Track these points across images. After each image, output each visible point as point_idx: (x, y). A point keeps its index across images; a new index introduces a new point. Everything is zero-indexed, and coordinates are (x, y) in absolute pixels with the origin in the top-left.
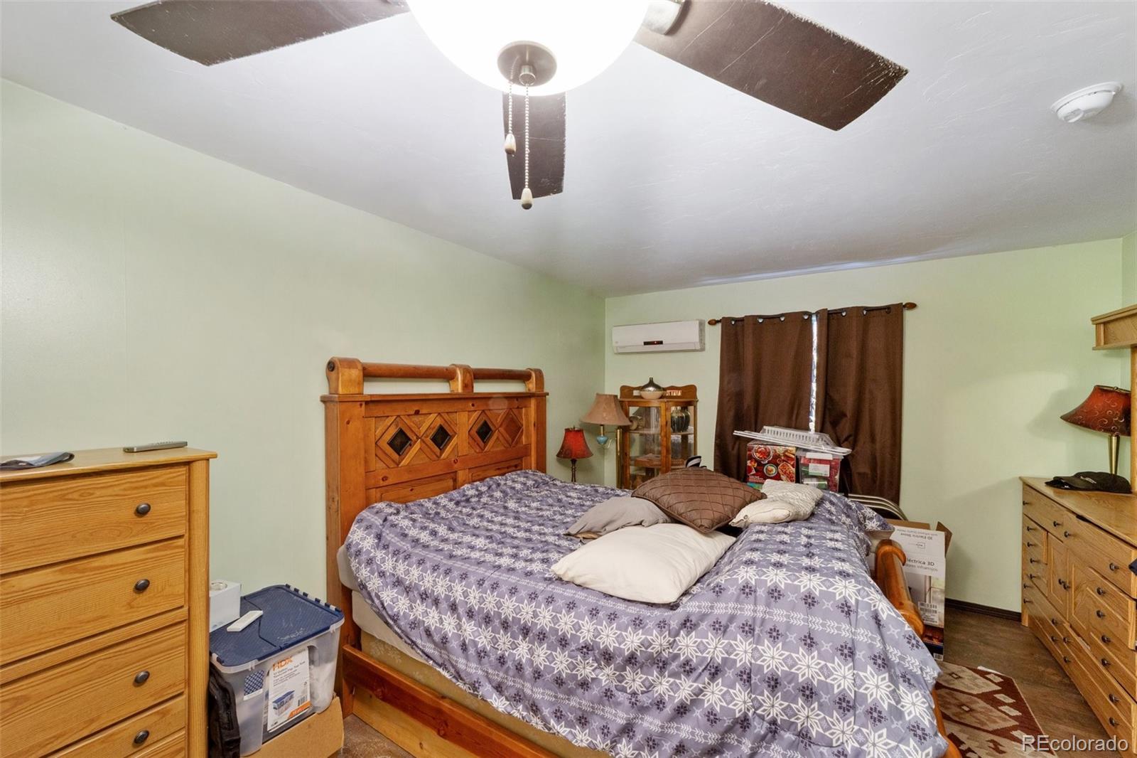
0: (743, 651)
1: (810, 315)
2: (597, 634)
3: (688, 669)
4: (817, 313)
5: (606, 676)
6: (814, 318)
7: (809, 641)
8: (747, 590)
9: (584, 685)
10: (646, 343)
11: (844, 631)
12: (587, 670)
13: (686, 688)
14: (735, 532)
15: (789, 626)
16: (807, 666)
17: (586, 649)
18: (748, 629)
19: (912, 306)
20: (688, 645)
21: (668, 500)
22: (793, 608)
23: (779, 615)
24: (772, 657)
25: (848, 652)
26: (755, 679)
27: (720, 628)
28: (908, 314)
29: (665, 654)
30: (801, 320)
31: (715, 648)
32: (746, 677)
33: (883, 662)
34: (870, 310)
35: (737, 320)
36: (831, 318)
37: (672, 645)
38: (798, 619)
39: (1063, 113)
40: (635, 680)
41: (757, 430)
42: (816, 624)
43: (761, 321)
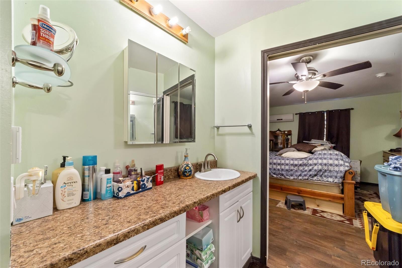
0: (320, 161)
1: (324, 112)
2: (294, 162)
3: (311, 165)
4: (326, 111)
5: (296, 168)
6: (325, 112)
7: (331, 159)
8: (320, 154)
9: (292, 170)
10: (278, 120)
11: (337, 157)
12: (292, 168)
13: (311, 168)
15: (327, 158)
16: (331, 162)
17: (292, 165)
18: (321, 159)
19: (352, 109)
20: (310, 162)
22: (328, 155)
23: (326, 156)
24: (325, 161)
25: (337, 159)
26: (322, 164)
27: (316, 159)
28: (351, 111)
29: (307, 164)
30: (322, 113)
31: (315, 161)
32: (321, 164)
33: (342, 160)
34: (340, 110)
35: (303, 113)
36: (330, 113)
37: (307, 162)
38: (329, 156)
39: (378, 76)
40: (301, 168)
42: (332, 157)
43: (310, 113)
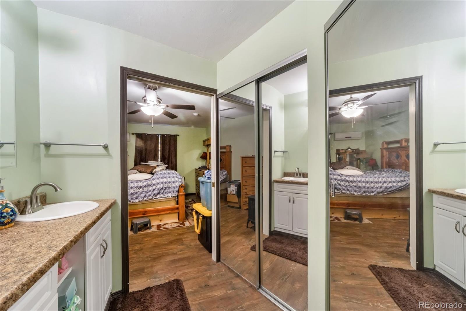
0: (161, 180)
1: (158, 135)
2: (138, 184)
3: (154, 185)
4: (160, 135)
5: (141, 190)
6: (159, 136)
7: (169, 177)
8: (161, 174)
9: (137, 193)
11: (173, 175)
12: (137, 190)
13: (154, 187)
14: (153, 174)
15: (167, 176)
16: (169, 180)
17: (137, 187)
18: (162, 178)
19: (178, 135)
20: (154, 182)
21: (140, 170)
22: (167, 174)
23: (165, 176)
24: (165, 180)
25: (174, 177)
26: (163, 183)
27: (158, 179)
28: (178, 137)
29: (150, 184)
30: (156, 136)
31: (158, 181)
32: (162, 183)
33: (177, 177)
34: (171, 135)
35: (140, 134)
36: (163, 136)
37: (151, 183)
38: (168, 175)
39: (194, 115)
40: (146, 189)
41: (147, 162)
42: (170, 175)
43: (146, 135)
